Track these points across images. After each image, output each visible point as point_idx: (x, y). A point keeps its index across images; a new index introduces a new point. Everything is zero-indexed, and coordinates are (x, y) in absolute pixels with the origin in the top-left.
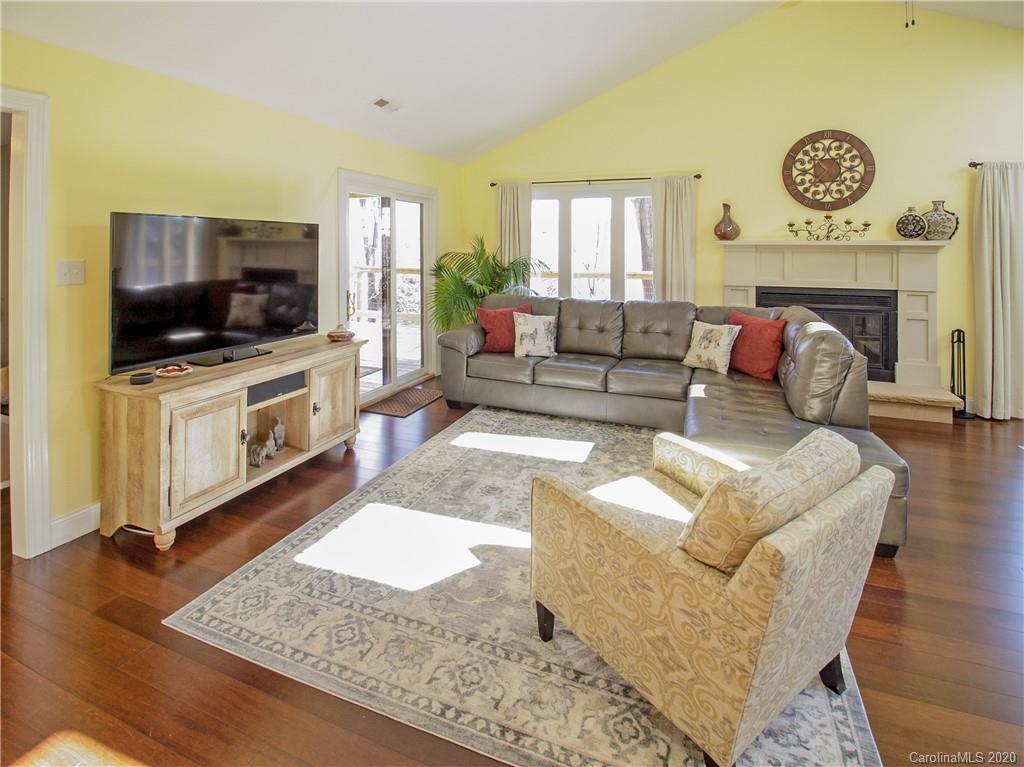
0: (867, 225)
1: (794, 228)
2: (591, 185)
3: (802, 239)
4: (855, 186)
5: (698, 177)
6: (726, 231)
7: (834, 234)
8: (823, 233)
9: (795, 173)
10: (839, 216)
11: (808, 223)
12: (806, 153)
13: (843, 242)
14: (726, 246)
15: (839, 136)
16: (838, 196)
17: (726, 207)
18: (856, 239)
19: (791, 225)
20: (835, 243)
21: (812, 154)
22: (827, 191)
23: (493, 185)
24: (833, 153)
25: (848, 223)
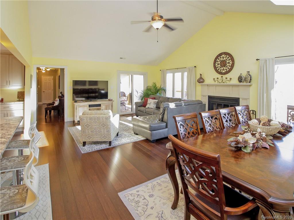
0: (231, 79)
1: (215, 80)
2: (177, 70)
3: (216, 83)
4: (230, 67)
5: (195, 67)
6: (201, 80)
7: (223, 81)
8: (221, 81)
9: (216, 64)
10: (224, 76)
11: (218, 78)
12: (219, 59)
13: (225, 84)
14: (201, 85)
15: (226, 54)
16: (226, 71)
17: (201, 75)
18: (228, 83)
19: (214, 79)
20: (224, 84)
21: (220, 59)
22: (223, 69)
23: (160, 70)
24: (225, 59)
25: (226, 78)
